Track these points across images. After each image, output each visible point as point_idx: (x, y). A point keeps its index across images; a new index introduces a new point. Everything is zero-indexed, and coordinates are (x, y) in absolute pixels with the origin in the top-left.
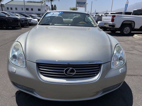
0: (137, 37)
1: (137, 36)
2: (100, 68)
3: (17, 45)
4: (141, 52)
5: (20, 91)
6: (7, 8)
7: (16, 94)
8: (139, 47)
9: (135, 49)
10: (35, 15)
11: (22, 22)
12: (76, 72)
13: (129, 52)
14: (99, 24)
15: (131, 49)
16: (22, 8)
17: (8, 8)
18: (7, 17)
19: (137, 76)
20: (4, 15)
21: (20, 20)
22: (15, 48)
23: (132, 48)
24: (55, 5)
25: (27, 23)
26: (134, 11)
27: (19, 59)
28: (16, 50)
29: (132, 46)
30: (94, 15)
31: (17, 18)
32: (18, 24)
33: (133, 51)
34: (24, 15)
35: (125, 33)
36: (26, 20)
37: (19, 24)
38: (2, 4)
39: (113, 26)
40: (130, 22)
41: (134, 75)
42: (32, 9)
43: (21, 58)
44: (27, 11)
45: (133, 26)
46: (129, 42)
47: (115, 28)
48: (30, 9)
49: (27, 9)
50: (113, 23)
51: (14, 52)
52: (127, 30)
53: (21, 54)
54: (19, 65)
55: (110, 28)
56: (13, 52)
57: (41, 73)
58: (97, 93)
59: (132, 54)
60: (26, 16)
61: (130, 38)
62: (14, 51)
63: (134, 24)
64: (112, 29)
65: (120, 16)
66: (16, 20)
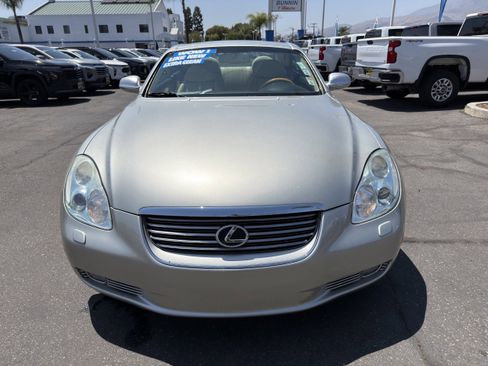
0: (475, 110)
1: (477, 108)
2: (317, 224)
3: (84, 165)
4: (480, 164)
5: (101, 295)
6: (36, 27)
7: (90, 302)
8: (479, 146)
9: (463, 156)
10: (129, 50)
11: (90, 76)
12: (251, 237)
13: (440, 165)
14: (332, 82)
15: (449, 155)
16: (86, 27)
17: (38, 30)
18: (38, 65)
19: (451, 242)
20: (28, 56)
21: (82, 69)
22: (78, 174)
23: (453, 150)
24: (197, 9)
25: (104, 80)
26: (469, 20)
27: (92, 205)
28: (83, 180)
29: (456, 143)
30: (333, 39)
31: (72, 66)
32: (76, 87)
33: (452, 161)
34: (93, 52)
35: (435, 98)
36: (103, 70)
37: (80, 85)
38: (18, 15)
39: (394, 77)
40: (451, 62)
41: (444, 242)
42: (120, 29)
43: (98, 202)
44: (104, 37)
45: (464, 75)
46: (446, 130)
47: (403, 84)
48: (112, 29)
49: (103, 29)
50: (395, 66)
51: (77, 186)
52: (443, 87)
53: (97, 191)
54: (93, 221)
55: (385, 86)
56: (74, 186)
57: (156, 242)
58: (316, 292)
59: (450, 172)
60: (102, 56)
61: (453, 115)
62: (78, 182)
63: (466, 68)
64: (389, 88)
65: (417, 41)
66: (70, 72)
